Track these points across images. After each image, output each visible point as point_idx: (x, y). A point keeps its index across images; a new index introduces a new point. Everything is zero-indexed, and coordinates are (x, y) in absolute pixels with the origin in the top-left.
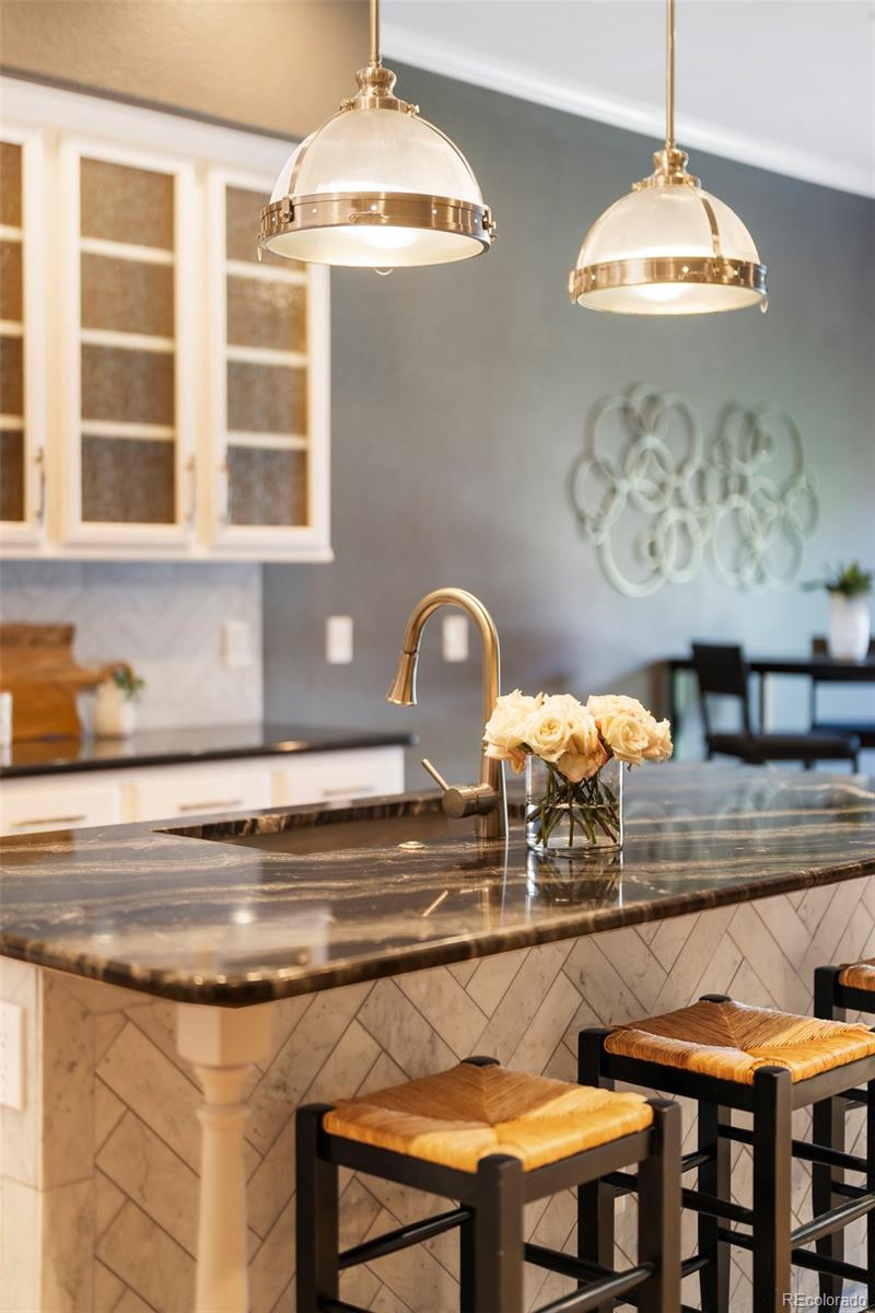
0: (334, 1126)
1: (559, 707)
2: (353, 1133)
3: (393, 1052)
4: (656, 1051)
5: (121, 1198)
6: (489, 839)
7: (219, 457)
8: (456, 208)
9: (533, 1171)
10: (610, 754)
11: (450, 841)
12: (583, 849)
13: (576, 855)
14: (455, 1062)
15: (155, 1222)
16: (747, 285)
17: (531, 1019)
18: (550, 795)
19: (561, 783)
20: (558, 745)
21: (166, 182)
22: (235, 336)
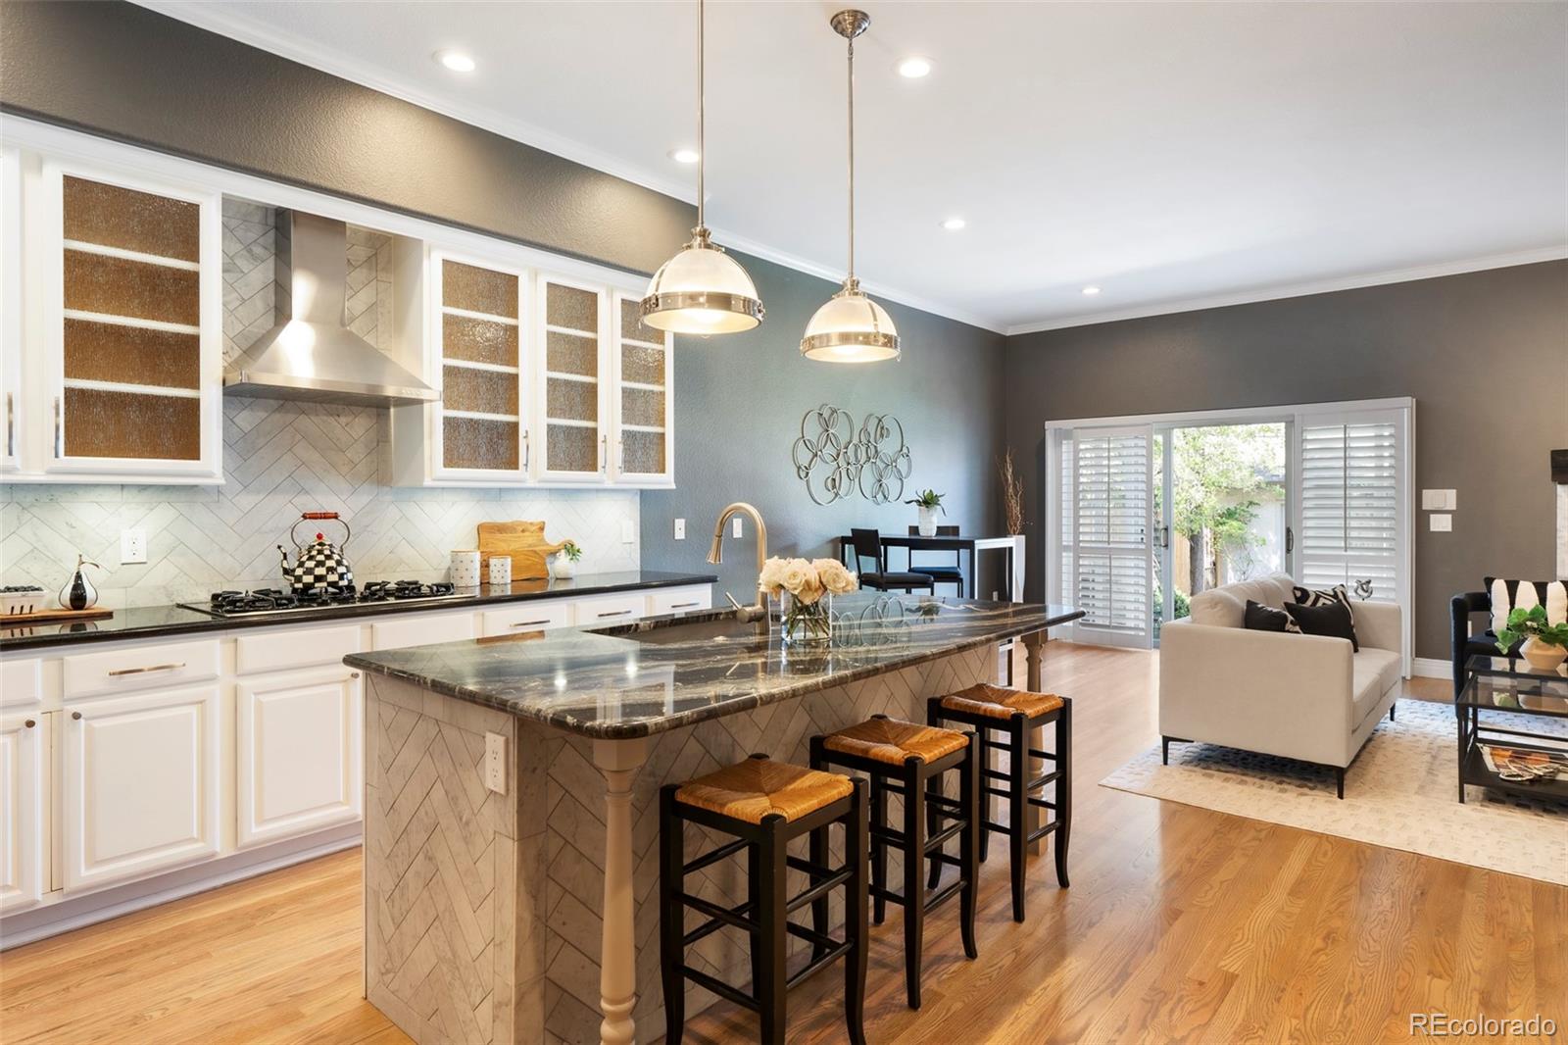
0: (681, 797)
1: (799, 564)
2: (692, 802)
3: (712, 752)
4: (851, 748)
5: (562, 842)
6: (761, 634)
7: (619, 437)
8: (744, 301)
9: (792, 822)
10: (826, 589)
11: (740, 636)
12: (811, 640)
13: (807, 643)
14: (746, 757)
15: (581, 853)
16: (891, 346)
17: (785, 731)
18: (794, 611)
19: (799, 605)
20: (799, 585)
21: (594, 296)
22: (626, 377)
